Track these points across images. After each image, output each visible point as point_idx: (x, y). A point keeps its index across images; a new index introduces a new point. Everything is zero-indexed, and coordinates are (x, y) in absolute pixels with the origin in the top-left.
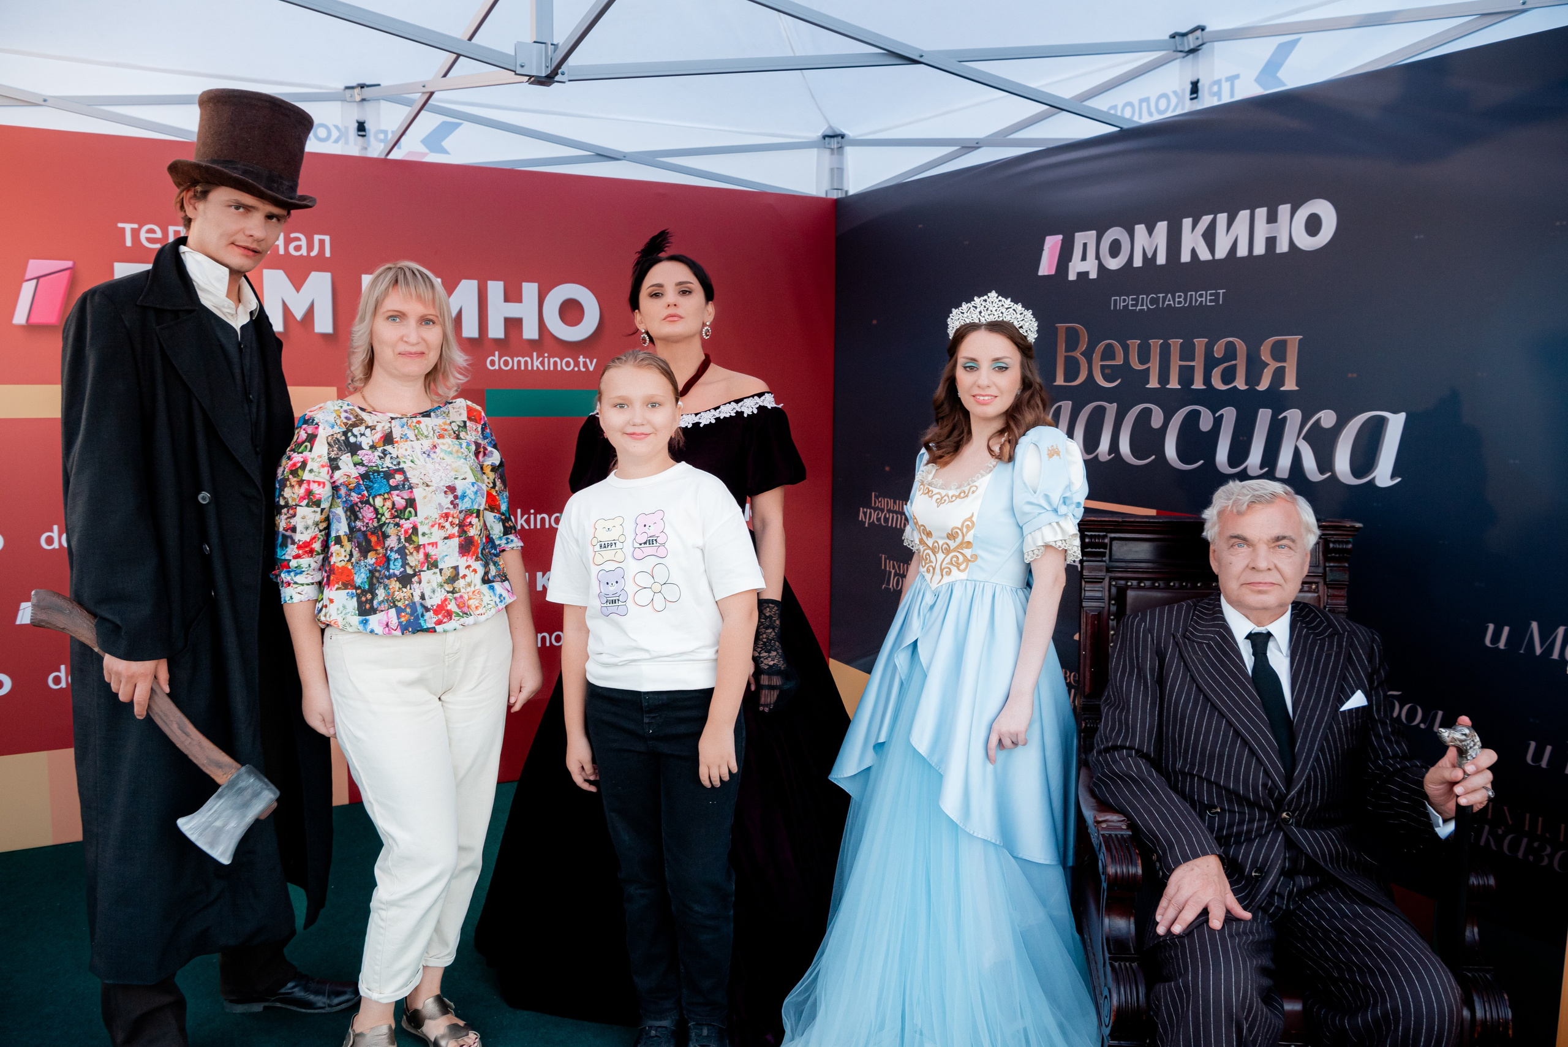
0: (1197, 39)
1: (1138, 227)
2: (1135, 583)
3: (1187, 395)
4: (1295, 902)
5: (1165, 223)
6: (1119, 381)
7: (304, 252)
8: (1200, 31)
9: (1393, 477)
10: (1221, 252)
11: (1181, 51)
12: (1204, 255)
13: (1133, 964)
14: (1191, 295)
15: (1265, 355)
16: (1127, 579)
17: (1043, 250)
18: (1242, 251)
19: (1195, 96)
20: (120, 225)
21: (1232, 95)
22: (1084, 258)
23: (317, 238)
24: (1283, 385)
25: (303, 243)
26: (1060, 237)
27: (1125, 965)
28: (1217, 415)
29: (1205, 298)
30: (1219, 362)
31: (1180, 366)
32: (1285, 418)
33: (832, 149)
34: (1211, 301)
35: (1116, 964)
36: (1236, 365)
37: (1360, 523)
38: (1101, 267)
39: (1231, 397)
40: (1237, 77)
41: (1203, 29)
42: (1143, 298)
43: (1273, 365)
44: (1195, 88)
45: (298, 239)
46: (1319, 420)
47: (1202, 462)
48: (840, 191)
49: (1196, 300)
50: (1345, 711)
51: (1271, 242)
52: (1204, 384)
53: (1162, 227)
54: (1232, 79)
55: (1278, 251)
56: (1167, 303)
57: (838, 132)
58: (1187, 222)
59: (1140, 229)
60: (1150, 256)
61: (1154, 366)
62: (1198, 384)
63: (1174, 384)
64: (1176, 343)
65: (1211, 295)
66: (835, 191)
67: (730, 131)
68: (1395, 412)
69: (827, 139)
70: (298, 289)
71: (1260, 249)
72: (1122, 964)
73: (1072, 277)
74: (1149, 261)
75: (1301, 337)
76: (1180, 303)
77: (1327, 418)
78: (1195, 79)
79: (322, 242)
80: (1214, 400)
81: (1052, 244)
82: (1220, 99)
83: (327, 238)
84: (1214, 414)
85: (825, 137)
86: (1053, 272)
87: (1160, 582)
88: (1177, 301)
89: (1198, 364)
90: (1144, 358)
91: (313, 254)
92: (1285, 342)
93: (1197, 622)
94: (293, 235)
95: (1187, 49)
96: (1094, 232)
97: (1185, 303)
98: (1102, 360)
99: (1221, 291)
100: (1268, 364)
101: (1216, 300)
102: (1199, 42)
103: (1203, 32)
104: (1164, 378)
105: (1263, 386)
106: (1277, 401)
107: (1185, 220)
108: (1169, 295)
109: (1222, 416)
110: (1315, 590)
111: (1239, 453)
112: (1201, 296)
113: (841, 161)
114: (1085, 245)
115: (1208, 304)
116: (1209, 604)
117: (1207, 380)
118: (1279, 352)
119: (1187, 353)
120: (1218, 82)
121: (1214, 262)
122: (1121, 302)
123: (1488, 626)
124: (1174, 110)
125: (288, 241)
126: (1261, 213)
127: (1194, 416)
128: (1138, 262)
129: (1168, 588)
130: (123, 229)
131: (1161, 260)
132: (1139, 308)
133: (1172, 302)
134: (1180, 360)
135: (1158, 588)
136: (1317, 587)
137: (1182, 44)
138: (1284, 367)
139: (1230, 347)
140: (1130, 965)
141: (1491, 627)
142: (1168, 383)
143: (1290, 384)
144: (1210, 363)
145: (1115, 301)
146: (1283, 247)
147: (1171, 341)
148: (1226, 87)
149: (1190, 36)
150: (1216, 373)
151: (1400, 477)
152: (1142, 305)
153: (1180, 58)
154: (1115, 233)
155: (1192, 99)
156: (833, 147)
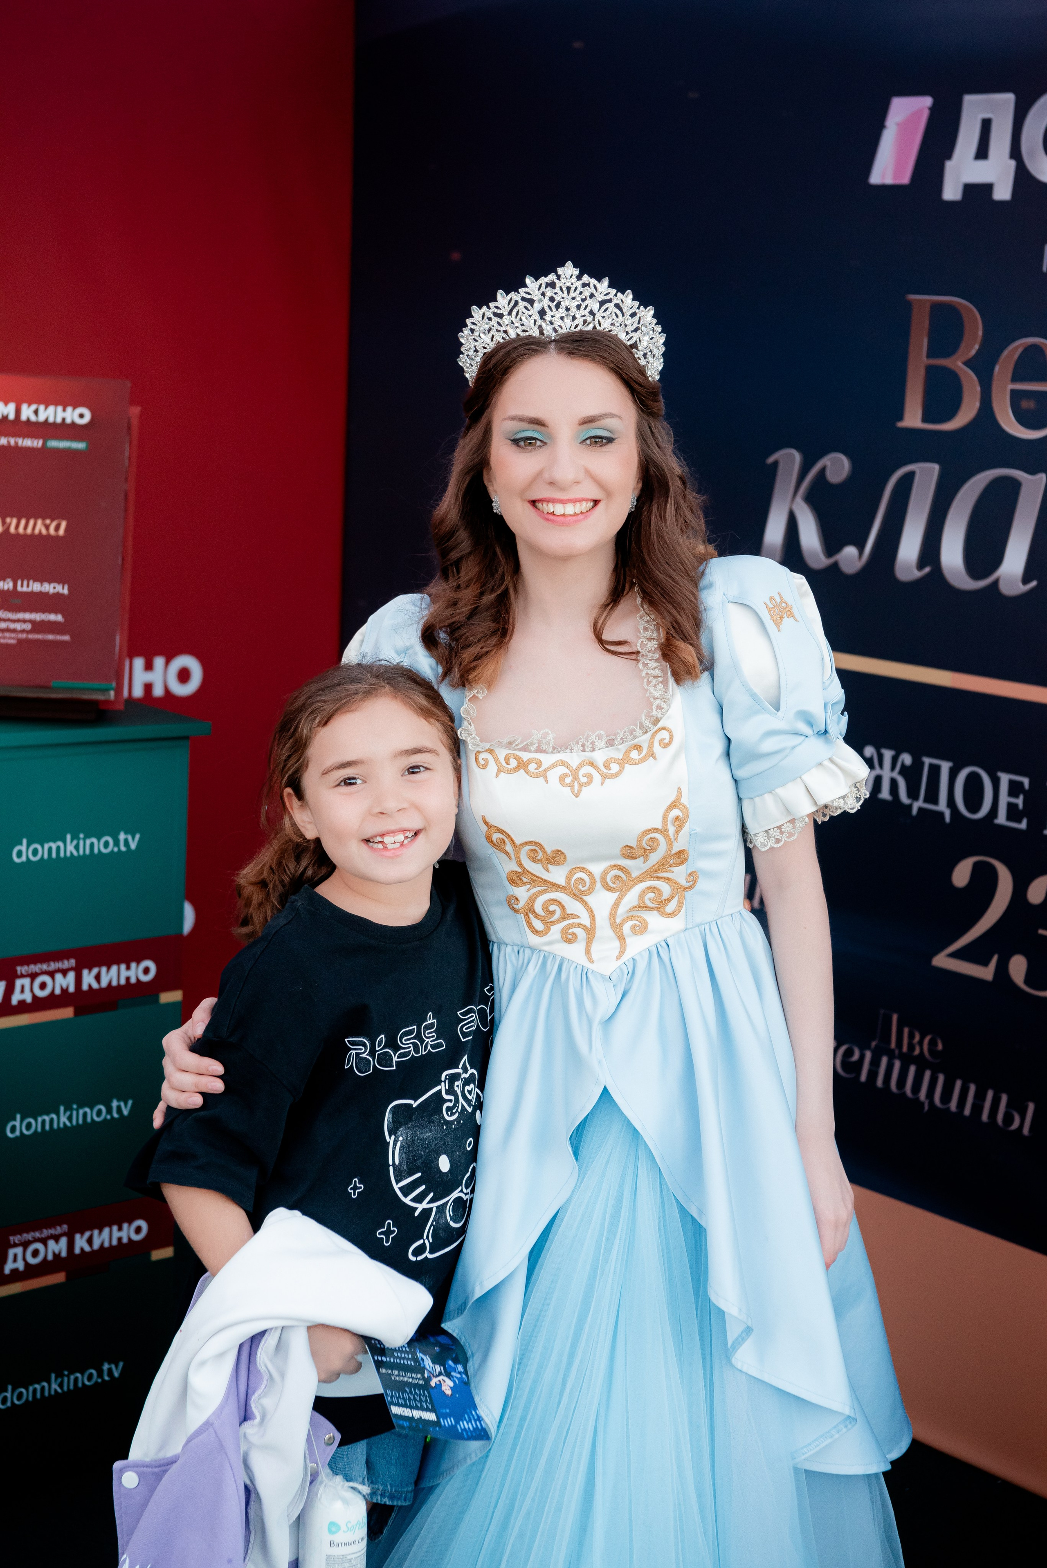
17: (881, 129)
22: (981, 155)
38: (1024, 176)
73: (952, 196)
96: (1010, 97)
98: (1015, 380)
114: (986, 124)
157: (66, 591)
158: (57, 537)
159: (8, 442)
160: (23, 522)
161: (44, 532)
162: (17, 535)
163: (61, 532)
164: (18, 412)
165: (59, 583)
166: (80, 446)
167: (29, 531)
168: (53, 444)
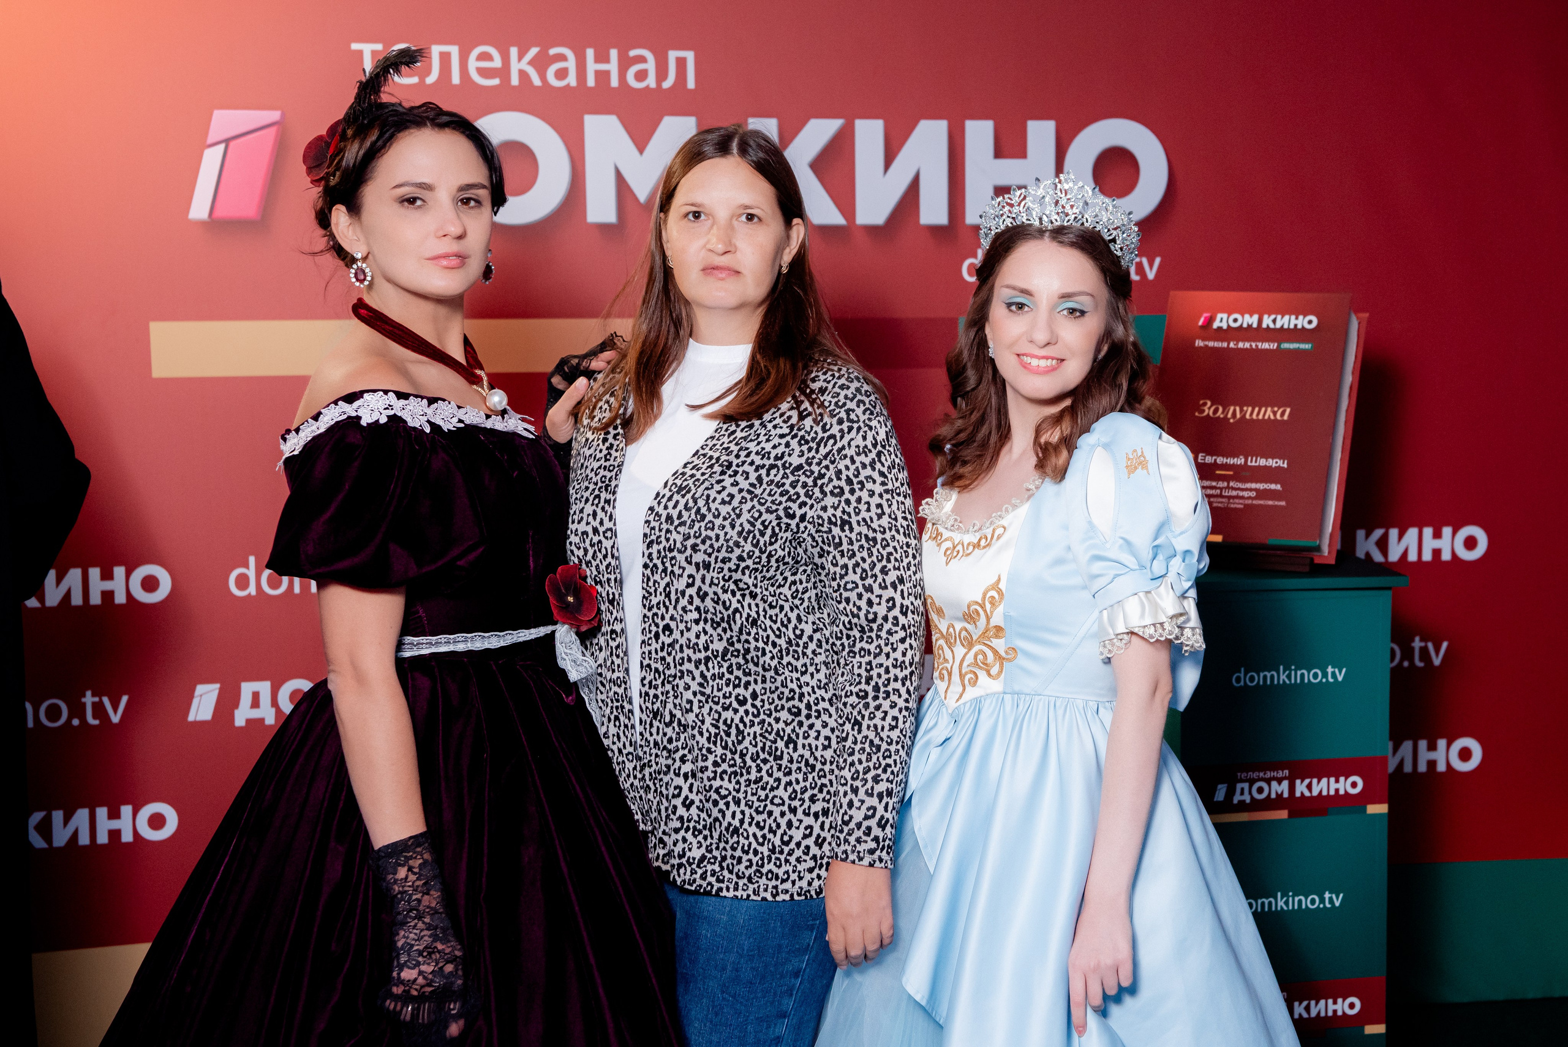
7: (651, 81)
20: (355, 46)
23: (673, 55)
25: (651, 66)
45: (642, 59)
70: (641, 150)
79: (681, 63)
83: (690, 56)
91: (667, 84)
94: (633, 53)
125: (625, 63)
130: (360, 53)
157: (1285, 466)
158: (1283, 421)
159: (1251, 346)
160: (1257, 409)
161: (1272, 417)
162: (1252, 420)
163: (1286, 417)
164: (1260, 321)
165: (1280, 459)
166: (1307, 346)
167: (1261, 417)
168: (1286, 346)
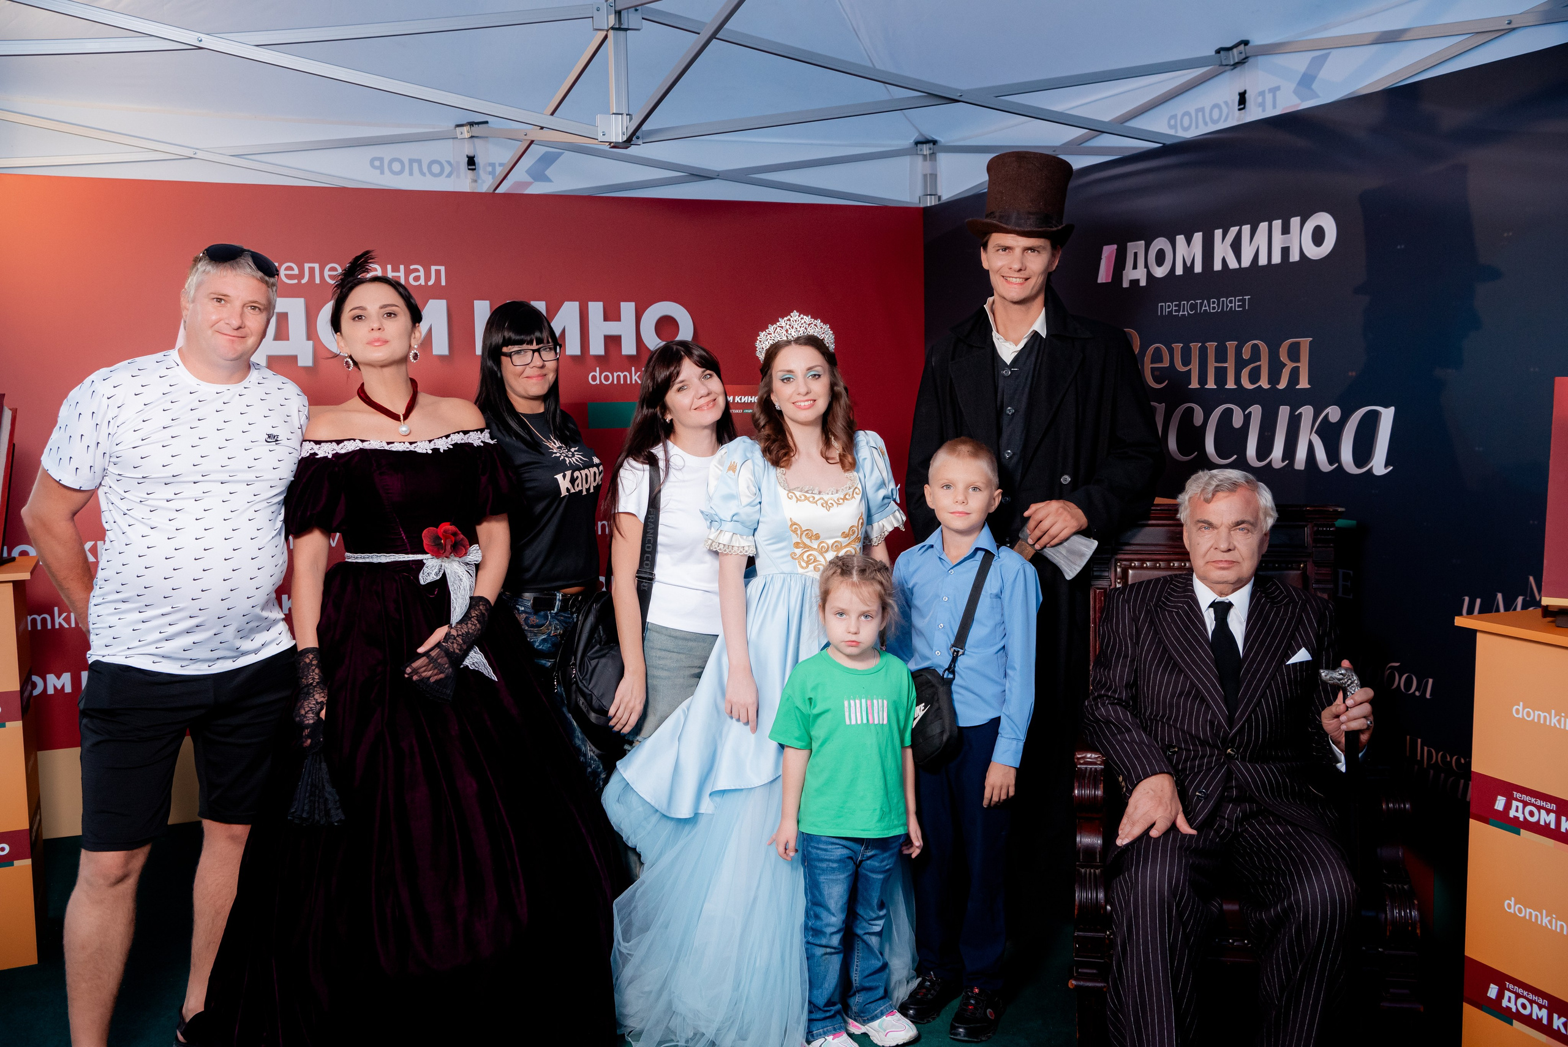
0: (1241, 53)
1: (1177, 237)
2: (1137, 563)
3: (1221, 395)
4: (1242, 825)
5: (1201, 233)
6: (1167, 381)
7: (422, 282)
8: (1242, 46)
9: (1386, 466)
10: (1246, 262)
11: (1227, 65)
12: (1233, 264)
13: (1097, 871)
14: (1223, 301)
15: (1284, 357)
16: (1132, 560)
17: (1101, 259)
18: (1263, 261)
19: (1242, 106)
21: (1274, 107)
22: (1135, 267)
23: (433, 268)
24: (1298, 384)
25: (422, 273)
26: (1115, 246)
27: (1090, 872)
28: (1246, 413)
29: (1233, 304)
30: (1246, 363)
31: (1216, 367)
32: (1300, 414)
33: (925, 156)
34: (1239, 306)
35: (1083, 870)
36: (1260, 366)
37: (1343, 507)
38: (1149, 275)
39: (1257, 397)
40: (1278, 88)
41: (1246, 43)
42: (1184, 304)
43: (1290, 365)
44: (1242, 99)
45: (417, 270)
46: (1327, 415)
47: (1235, 456)
48: (933, 196)
49: (1227, 306)
50: (1289, 664)
51: (1285, 251)
52: (1235, 384)
53: (1198, 237)
54: (1274, 90)
55: (1291, 260)
56: (1203, 308)
57: (930, 139)
58: (1218, 233)
59: (1180, 239)
60: (1189, 265)
61: (1194, 367)
62: (1231, 385)
63: (1211, 385)
64: (1212, 346)
65: (1239, 301)
66: (928, 196)
67: (821, 145)
68: (1386, 406)
69: (918, 145)
71: (1277, 259)
72: (1088, 870)
73: (1126, 284)
74: (1188, 269)
75: (1311, 339)
76: (1214, 308)
77: (1333, 413)
78: (1242, 90)
79: (438, 272)
80: (1244, 399)
81: (1109, 251)
82: (1264, 110)
83: (443, 269)
84: (1244, 412)
85: (917, 143)
86: (1110, 281)
87: (1160, 563)
88: (1211, 306)
89: (1230, 365)
90: (1186, 361)
92: (1298, 344)
93: (1170, 594)
94: (412, 267)
95: (1232, 63)
96: (1143, 242)
97: (1218, 309)
98: (1152, 363)
99: (1247, 297)
100: (1286, 365)
101: (1243, 306)
102: (1243, 56)
103: (1246, 47)
104: (1203, 380)
105: (1282, 386)
106: (1294, 398)
107: (1216, 231)
108: (1205, 301)
109: (1250, 412)
110: (1303, 568)
111: (1265, 448)
112: (1231, 302)
113: (934, 168)
114: (1136, 254)
115: (1237, 309)
116: (1184, 579)
117: (1238, 381)
118: (1294, 355)
119: (1221, 356)
120: (1262, 94)
121: (1240, 270)
122: (1167, 308)
123: (1464, 599)
124: (1226, 120)
125: (408, 272)
126: (1277, 224)
127: (1228, 415)
128: (1179, 271)
129: (1169, 568)
131: (1198, 268)
132: (1181, 313)
133: (1207, 308)
134: (1215, 362)
135: (1160, 568)
136: (1305, 566)
137: (1227, 58)
138: (1298, 367)
139: (1255, 350)
140: (1095, 871)
141: (1467, 599)
142: (1206, 384)
143: (1304, 384)
144: (1240, 364)
145: (1162, 306)
146: (1295, 257)
147: (1207, 344)
148: (1269, 97)
149: (1235, 51)
150: (1245, 373)
151: (1392, 466)
152: (1184, 311)
153: (1228, 70)
154: (1161, 243)
155: (1240, 110)
156: (925, 153)
168: (747, 411)
